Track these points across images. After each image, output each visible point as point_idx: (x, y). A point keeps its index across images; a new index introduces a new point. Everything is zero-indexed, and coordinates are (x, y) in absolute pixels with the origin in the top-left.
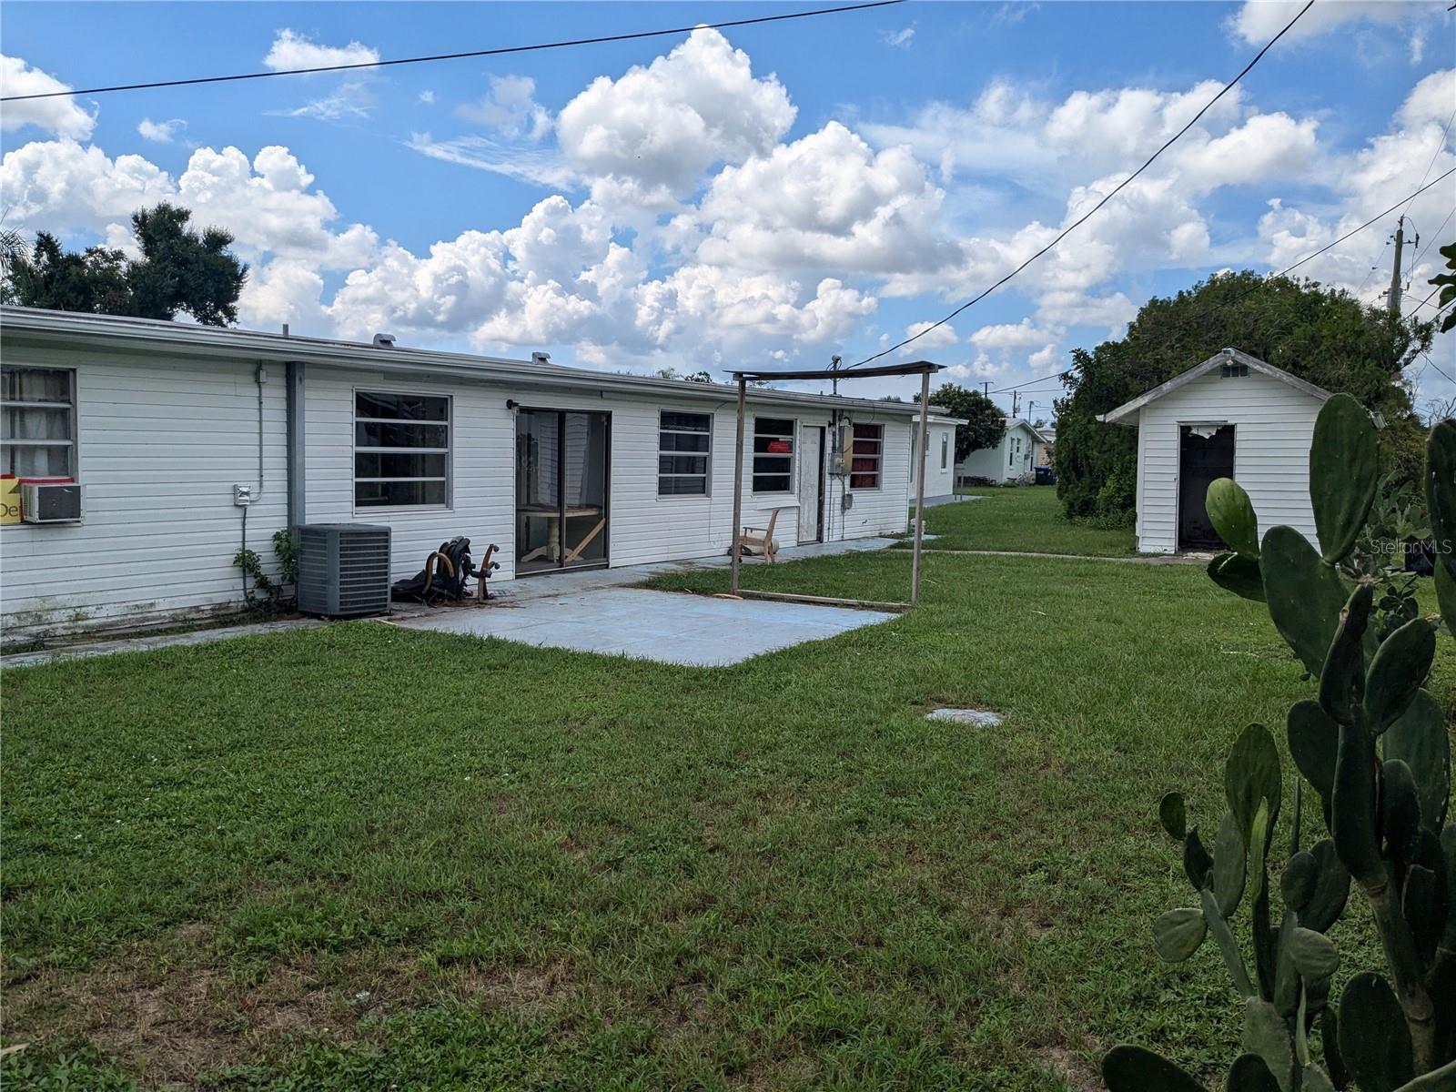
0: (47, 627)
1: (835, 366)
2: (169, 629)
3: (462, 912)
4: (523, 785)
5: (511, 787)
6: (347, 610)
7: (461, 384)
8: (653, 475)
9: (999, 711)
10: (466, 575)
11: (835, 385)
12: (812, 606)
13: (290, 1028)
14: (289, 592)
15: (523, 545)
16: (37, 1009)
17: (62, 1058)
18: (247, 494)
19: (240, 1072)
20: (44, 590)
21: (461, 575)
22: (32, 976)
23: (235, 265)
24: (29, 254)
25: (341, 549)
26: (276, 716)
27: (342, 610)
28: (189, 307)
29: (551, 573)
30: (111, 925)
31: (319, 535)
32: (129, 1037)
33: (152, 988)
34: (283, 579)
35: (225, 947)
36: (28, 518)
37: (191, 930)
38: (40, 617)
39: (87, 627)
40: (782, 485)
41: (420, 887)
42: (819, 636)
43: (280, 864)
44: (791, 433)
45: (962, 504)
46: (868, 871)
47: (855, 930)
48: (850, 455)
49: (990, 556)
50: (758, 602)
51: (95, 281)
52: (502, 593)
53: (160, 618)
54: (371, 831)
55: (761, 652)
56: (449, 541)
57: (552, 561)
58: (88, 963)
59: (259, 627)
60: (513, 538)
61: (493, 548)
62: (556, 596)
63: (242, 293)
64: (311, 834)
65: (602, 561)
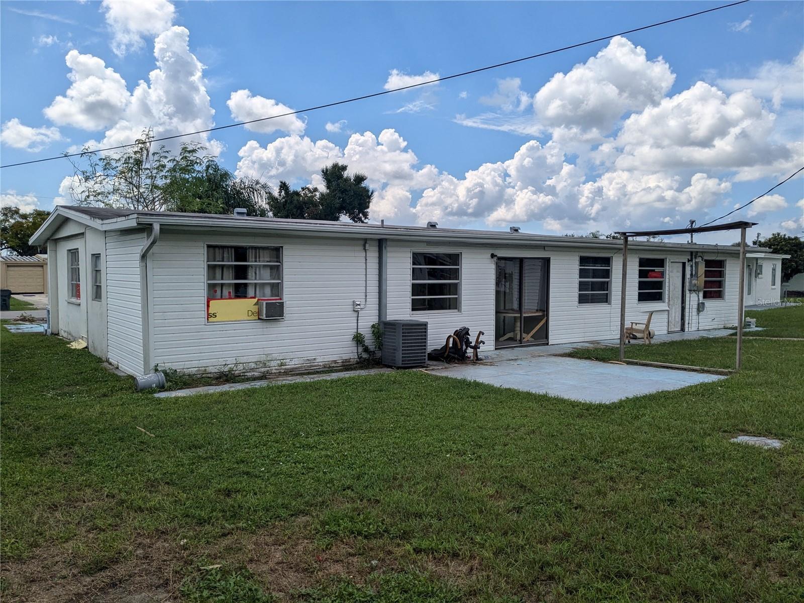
0: (268, 369)
1: (692, 226)
2: (322, 371)
3: (431, 526)
4: (477, 462)
5: (470, 462)
6: (405, 364)
7: (467, 246)
8: (575, 293)
9: (782, 439)
10: (467, 347)
11: (692, 237)
12: (670, 371)
13: (337, 574)
14: (379, 354)
15: (502, 332)
16: (228, 549)
17: (234, 573)
18: (359, 305)
19: (309, 592)
20: (268, 351)
21: (464, 347)
22: (230, 533)
23: (368, 191)
24: (276, 192)
25: (403, 333)
26: (361, 417)
27: (402, 364)
28: (346, 213)
29: (515, 347)
30: (268, 513)
31: (392, 325)
32: (265, 568)
33: (280, 545)
34: (375, 348)
35: (316, 529)
36: (261, 317)
37: (302, 519)
38: (265, 364)
39: (286, 369)
40: (658, 297)
41: (412, 510)
42: (670, 388)
43: (349, 492)
44: (663, 267)
45: (786, 308)
46: (669, 530)
47: (653, 563)
48: (703, 279)
49: (798, 341)
50: (635, 366)
51: (305, 203)
52: (487, 357)
53: (318, 365)
54: (395, 479)
55: (631, 396)
56: (458, 329)
57: (516, 340)
58: (255, 530)
59: (363, 371)
60: (493, 328)
61: (481, 333)
62: (516, 360)
63: (371, 204)
64: (366, 477)
65: (544, 341)
